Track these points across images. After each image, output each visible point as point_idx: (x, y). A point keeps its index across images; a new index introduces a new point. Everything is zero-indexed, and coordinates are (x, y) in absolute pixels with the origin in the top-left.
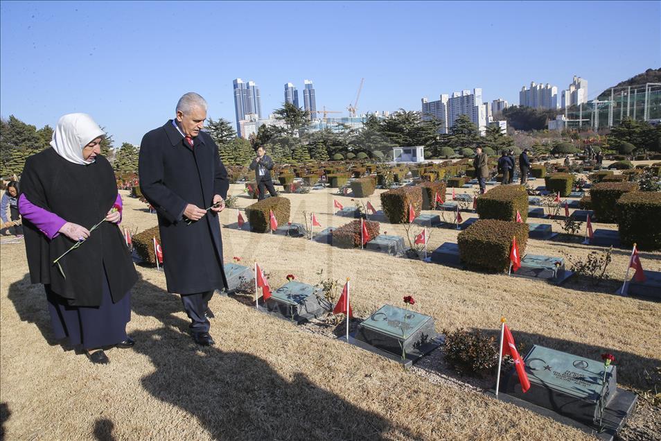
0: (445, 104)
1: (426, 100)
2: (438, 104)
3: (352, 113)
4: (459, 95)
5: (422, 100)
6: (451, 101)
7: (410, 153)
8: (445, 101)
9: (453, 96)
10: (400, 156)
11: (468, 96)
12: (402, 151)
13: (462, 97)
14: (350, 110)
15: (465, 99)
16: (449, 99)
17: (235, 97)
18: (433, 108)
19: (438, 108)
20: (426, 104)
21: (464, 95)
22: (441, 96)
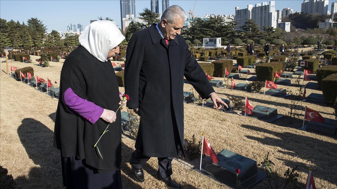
0: (251, 11)
1: (238, 8)
2: (246, 11)
3: (191, 15)
4: (260, 5)
5: (236, 8)
6: (254, 9)
7: (213, 41)
8: (250, 8)
9: (256, 6)
10: (207, 43)
11: (265, 6)
12: (208, 40)
13: (262, 7)
14: (190, 13)
15: (264, 8)
16: (253, 8)
17: (121, 4)
18: (242, 13)
19: (245, 13)
20: (238, 11)
21: (263, 5)
22: (248, 6)
